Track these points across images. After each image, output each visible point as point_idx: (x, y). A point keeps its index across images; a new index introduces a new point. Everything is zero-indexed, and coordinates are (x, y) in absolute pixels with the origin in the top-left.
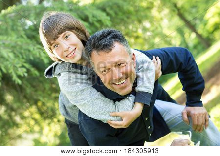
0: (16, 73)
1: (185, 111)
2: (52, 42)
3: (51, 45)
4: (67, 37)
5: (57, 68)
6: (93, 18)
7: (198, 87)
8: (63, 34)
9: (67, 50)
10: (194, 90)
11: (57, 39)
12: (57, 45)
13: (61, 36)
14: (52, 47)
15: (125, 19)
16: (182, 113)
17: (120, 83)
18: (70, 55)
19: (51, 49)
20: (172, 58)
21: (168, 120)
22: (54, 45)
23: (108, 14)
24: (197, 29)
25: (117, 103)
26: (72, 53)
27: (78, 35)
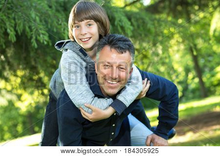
0: (36, 37)
1: (151, 137)
2: (76, 22)
3: (75, 23)
4: (90, 25)
5: (68, 44)
6: (119, 22)
7: (170, 122)
8: (88, 20)
9: (83, 35)
10: (166, 123)
11: (81, 21)
12: (78, 27)
13: (86, 21)
14: (74, 26)
15: (143, 35)
16: (148, 137)
17: (111, 82)
18: (84, 40)
19: (72, 26)
20: (161, 87)
21: (134, 137)
22: (76, 25)
23: (132, 24)
24: (203, 76)
25: (96, 98)
26: (86, 40)
27: (99, 29)
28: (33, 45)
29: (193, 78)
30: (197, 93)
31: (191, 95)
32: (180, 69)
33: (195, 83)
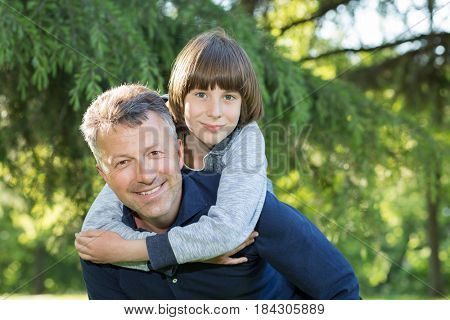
28: (71, 102)
29: (419, 248)
30: (418, 285)
31: (404, 284)
32: (392, 219)
33: (420, 259)
